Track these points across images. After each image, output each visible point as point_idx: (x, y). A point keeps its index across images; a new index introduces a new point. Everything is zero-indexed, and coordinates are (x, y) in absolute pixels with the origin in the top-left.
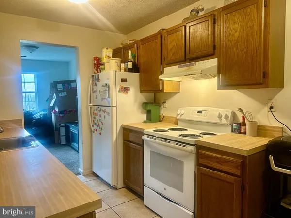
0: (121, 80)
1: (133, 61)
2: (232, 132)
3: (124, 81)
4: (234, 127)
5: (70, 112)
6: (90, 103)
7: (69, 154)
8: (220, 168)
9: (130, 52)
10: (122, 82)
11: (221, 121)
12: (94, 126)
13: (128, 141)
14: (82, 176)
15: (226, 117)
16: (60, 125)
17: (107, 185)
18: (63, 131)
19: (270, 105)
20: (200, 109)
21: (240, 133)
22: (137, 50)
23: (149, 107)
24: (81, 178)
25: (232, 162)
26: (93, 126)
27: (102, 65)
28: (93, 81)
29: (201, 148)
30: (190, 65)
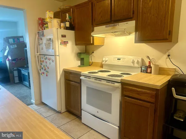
0: (62, 35)
1: (70, 21)
2: (141, 72)
3: (64, 36)
4: (143, 69)
5: (20, 59)
6: (37, 53)
7: (22, 90)
8: (139, 98)
9: (67, 15)
10: (62, 37)
11: (134, 65)
12: (42, 70)
13: (68, 80)
14: (34, 105)
15: (138, 62)
16: (13, 69)
17: (54, 111)
18: (16, 73)
19: (167, 54)
20: (119, 57)
21: (147, 72)
22: (73, 13)
23: (82, 56)
24: (34, 107)
25: (148, 93)
26: (40, 70)
27: (45, 24)
28: (39, 36)
29: (124, 85)
30: (114, 26)
